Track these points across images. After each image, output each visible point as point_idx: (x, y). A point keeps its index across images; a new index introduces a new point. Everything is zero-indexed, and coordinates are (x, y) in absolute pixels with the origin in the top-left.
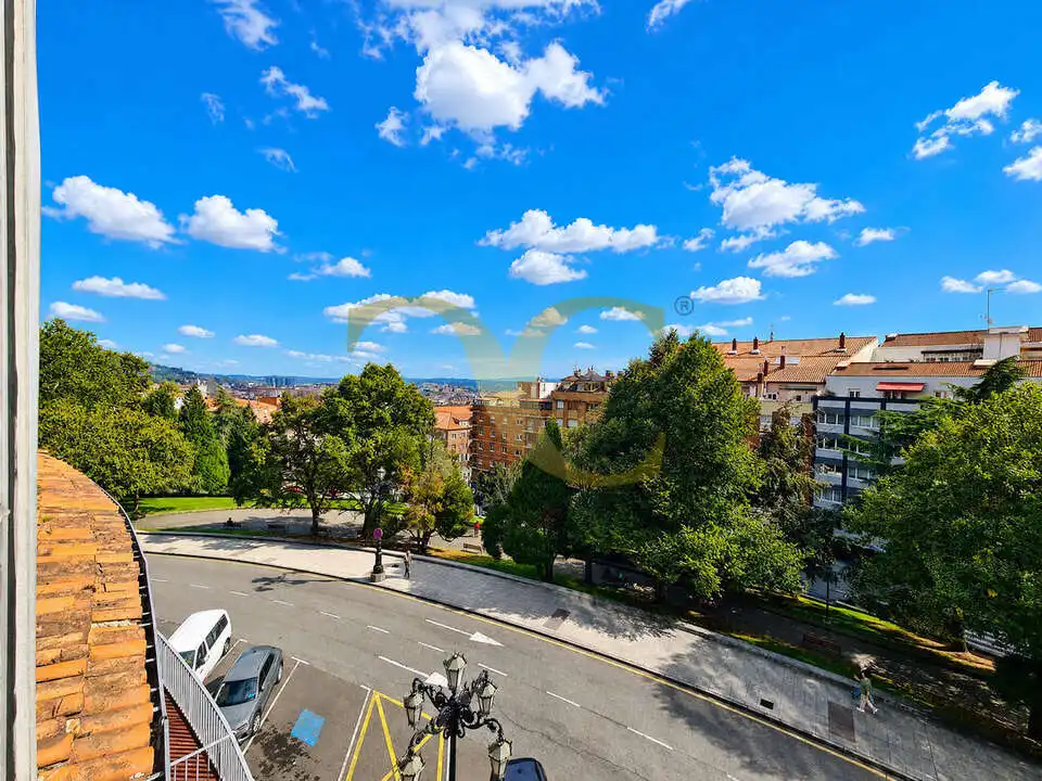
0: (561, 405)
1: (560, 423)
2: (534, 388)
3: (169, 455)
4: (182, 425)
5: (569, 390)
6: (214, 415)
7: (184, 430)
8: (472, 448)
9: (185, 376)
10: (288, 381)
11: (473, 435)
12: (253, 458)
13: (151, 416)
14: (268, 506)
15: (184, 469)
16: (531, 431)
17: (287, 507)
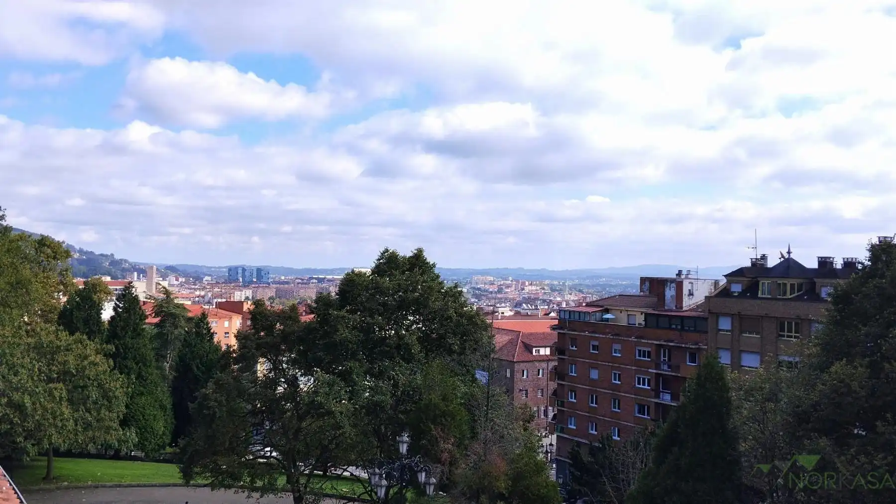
0: (725, 324)
1: (725, 358)
2: (670, 293)
3: (94, 394)
4: (111, 348)
5: (742, 295)
6: (156, 331)
7: (114, 356)
8: (557, 397)
9: (118, 268)
10: (260, 275)
11: (558, 374)
12: (209, 408)
13: (72, 333)
14: (229, 487)
15: (111, 418)
16: (665, 370)
17: (256, 490)
